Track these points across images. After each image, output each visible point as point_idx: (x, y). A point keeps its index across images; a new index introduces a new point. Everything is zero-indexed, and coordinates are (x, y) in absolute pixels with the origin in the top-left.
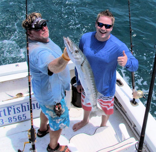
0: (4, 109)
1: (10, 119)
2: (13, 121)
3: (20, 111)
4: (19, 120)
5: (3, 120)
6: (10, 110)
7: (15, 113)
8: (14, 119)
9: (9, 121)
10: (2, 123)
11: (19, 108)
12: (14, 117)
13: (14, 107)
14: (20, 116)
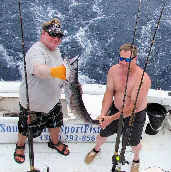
0: (82, 126)
1: (84, 137)
2: (86, 140)
3: (95, 132)
4: (92, 140)
5: (77, 136)
6: (87, 128)
7: (90, 132)
8: (88, 137)
9: (83, 139)
10: (76, 139)
11: (96, 128)
12: (88, 136)
13: (91, 126)
14: (94, 137)
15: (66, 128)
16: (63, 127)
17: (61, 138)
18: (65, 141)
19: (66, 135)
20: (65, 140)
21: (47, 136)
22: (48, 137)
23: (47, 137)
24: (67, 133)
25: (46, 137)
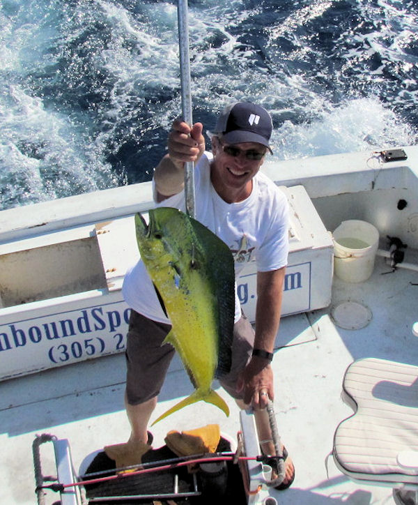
15: (110, 314)
16: (102, 313)
17: (106, 345)
18: (116, 351)
19: (114, 333)
20: (118, 348)
21: (65, 347)
22: (69, 351)
23: (67, 352)
24: (115, 328)
25: (64, 352)
